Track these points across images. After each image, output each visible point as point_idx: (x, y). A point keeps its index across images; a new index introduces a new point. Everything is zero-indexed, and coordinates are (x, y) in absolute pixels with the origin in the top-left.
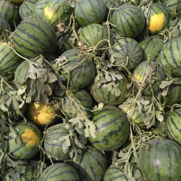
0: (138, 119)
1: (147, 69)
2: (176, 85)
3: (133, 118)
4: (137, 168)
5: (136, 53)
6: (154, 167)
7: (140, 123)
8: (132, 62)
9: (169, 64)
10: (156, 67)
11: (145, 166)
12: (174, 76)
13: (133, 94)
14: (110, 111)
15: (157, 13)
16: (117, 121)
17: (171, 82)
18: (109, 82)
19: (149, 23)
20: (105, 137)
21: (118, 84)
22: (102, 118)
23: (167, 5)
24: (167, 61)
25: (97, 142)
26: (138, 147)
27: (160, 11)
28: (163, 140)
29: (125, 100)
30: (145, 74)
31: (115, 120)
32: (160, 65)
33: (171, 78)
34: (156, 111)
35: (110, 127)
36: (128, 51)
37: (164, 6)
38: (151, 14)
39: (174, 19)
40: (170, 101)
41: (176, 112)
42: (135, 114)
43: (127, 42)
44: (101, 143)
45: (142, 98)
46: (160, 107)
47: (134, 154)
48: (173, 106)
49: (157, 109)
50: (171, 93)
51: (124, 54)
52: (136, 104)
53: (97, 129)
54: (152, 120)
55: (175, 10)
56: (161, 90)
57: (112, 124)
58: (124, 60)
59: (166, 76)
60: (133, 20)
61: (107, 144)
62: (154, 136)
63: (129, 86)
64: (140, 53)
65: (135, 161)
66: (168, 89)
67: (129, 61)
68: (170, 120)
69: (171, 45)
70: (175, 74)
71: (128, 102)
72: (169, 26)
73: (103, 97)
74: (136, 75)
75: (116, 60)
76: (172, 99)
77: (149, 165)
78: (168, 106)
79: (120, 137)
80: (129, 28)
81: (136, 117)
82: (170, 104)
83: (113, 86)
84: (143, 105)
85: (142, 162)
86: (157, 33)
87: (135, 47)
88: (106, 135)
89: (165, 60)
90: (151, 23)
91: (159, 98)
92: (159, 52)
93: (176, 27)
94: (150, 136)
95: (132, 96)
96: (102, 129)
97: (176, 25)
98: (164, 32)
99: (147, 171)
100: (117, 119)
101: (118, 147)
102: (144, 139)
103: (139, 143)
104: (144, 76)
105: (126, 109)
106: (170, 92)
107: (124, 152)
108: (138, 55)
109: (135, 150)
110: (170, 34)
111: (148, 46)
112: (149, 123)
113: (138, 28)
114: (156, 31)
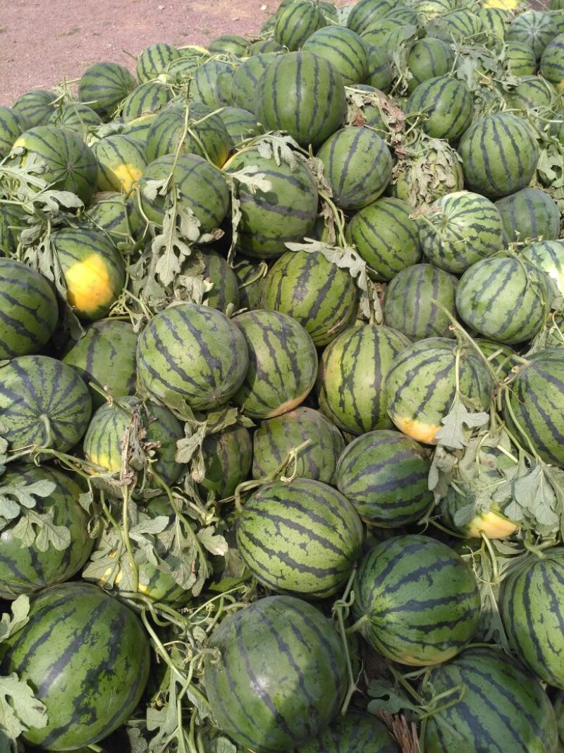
0: (158, 583)
1: (120, 426)
2: (219, 434)
3: (143, 588)
4: (219, 733)
5: (65, 395)
6: (257, 705)
7: (169, 592)
8: (65, 424)
9: (175, 389)
10: (143, 412)
11: (234, 717)
12: (201, 413)
13: (110, 519)
14: (59, 611)
15: (78, 260)
16: (95, 628)
17: (202, 432)
18: (15, 521)
19: (69, 294)
20: (77, 701)
21: (51, 511)
22: (41, 648)
23: (99, 226)
24: (164, 382)
25: (57, 732)
26: (191, 669)
27: (86, 249)
28: (251, 609)
29: (95, 546)
30: (119, 443)
31: (87, 628)
32: (153, 399)
33: (197, 423)
34: (196, 532)
35: (81, 661)
36: (38, 400)
37: (92, 233)
38: (63, 267)
39: (135, 258)
40: (224, 484)
41: (252, 509)
42: (142, 572)
43: (21, 372)
44: (73, 727)
45: (142, 516)
46: (203, 515)
47: (191, 698)
48: (237, 493)
49: (198, 525)
50: (217, 461)
51: (29, 413)
52: (134, 544)
53: (37, 691)
54: (197, 566)
55: (127, 234)
56: (187, 467)
57: (84, 648)
58: (36, 428)
59: (182, 424)
60: (14, 302)
61: (94, 719)
62: (222, 608)
63: (86, 500)
64: (79, 390)
65: (203, 715)
66: (201, 456)
67: (53, 427)
68: (244, 539)
69: (156, 336)
70: (202, 409)
71: (108, 548)
72: (130, 281)
73: (18, 574)
74: (94, 458)
75: (11, 439)
76: (224, 475)
77: (243, 708)
78: (226, 500)
79: (125, 673)
80: (10, 328)
81: (147, 581)
82: (227, 490)
83: (34, 525)
84: (155, 535)
85: (223, 710)
86: (104, 312)
87: (56, 379)
88: (78, 693)
89: (157, 381)
90: (73, 289)
91: (189, 490)
92: (134, 364)
93: (151, 278)
94: (213, 614)
95: (111, 525)
96: (55, 682)
97: (146, 274)
98: (122, 301)
99: (245, 730)
100: (92, 622)
101: (134, 704)
102: (199, 634)
103: (190, 653)
104: (120, 451)
105: (109, 572)
106: (211, 460)
107: (159, 708)
108: (75, 398)
109: (186, 683)
110: (142, 303)
111: (95, 356)
112: (193, 579)
113: (39, 320)
114: (101, 307)
